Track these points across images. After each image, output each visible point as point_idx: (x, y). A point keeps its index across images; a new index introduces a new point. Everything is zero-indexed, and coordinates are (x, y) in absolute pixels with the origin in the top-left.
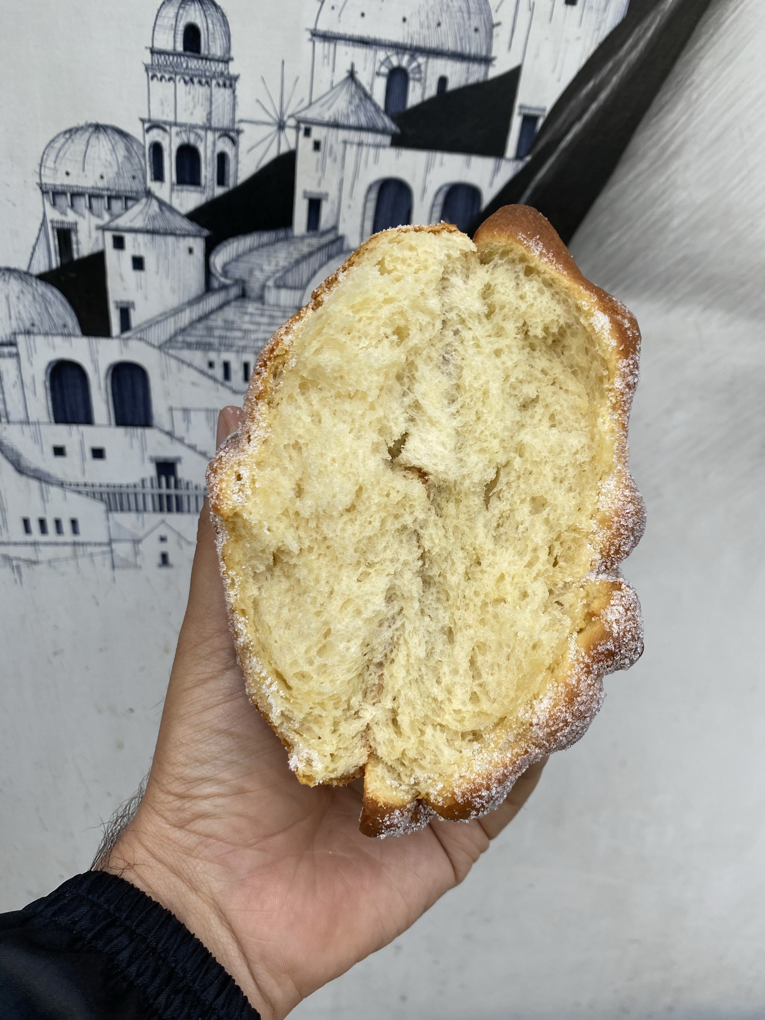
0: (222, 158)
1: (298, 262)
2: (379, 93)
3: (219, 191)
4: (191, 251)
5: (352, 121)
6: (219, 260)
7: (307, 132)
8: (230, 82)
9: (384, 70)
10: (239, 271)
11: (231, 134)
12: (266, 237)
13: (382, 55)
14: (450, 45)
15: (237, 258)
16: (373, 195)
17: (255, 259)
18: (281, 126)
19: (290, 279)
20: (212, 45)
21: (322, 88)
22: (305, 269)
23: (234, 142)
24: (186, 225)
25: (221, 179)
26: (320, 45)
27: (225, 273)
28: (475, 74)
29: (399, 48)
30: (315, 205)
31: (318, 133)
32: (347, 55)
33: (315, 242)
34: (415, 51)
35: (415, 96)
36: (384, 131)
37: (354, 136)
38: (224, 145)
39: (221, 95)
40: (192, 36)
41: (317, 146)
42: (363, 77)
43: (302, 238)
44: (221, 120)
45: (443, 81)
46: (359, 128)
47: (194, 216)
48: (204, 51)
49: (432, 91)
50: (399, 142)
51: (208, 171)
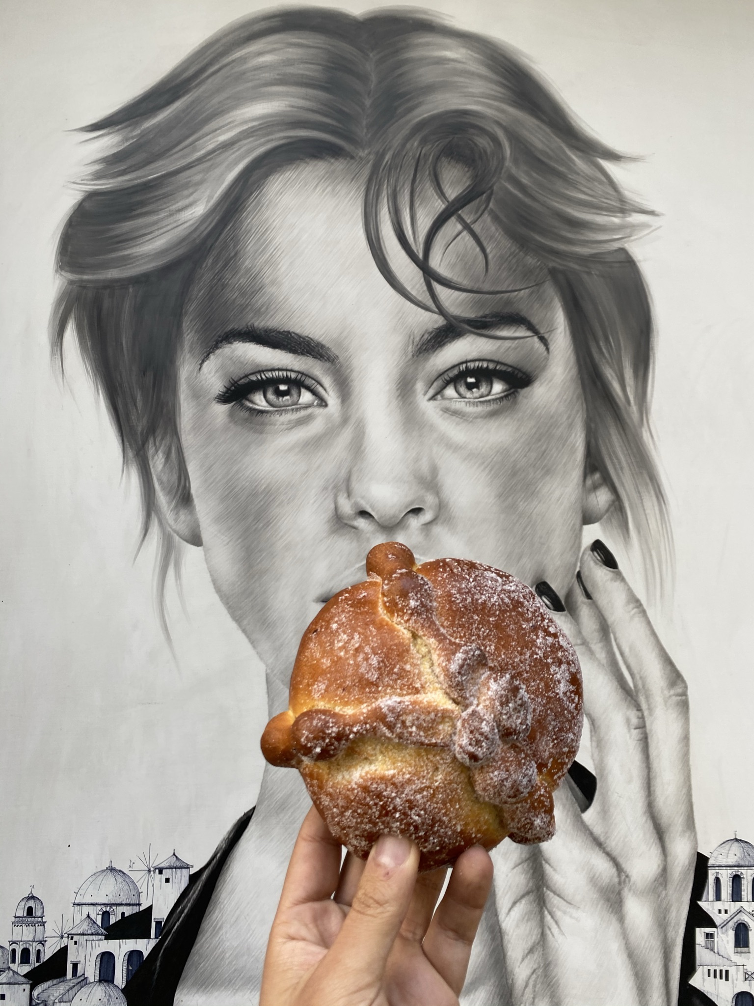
0: (39, 952)
1: (68, 990)
2: (99, 922)
3: (37, 964)
4: (24, 990)
5: (89, 932)
6: (35, 993)
7: (72, 938)
8: (43, 924)
9: (100, 913)
10: (44, 997)
11: (42, 942)
12: (55, 981)
13: (99, 908)
14: (125, 902)
15: (43, 992)
16: (99, 959)
17: (50, 991)
18: (62, 937)
19: (66, 998)
20: (37, 912)
21: (77, 921)
22: (71, 993)
23: (43, 945)
24: (23, 980)
25: (38, 960)
26: (76, 907)
27: (38, 998)
28: (135, 910)
29: (105, 905)
30: (75, 966)
31: (76, 938)
32: (86, 910)
33: (75, 981)
34: (111, 905)
35: (112, 921)
36: (101, 934)
37: (90, 937)
38: (40, 947)
39: (40, 929)
40: (30, 911)
41: (76, 943)
42: (93, 916)
43: (71, 980)
44: (39, 937)
45: (123, 914)
46: (92, 934)
47: (25, 976)
48: (34, 915)
49: (119, 918)
50: (107, 938)
51: (33, 958)
